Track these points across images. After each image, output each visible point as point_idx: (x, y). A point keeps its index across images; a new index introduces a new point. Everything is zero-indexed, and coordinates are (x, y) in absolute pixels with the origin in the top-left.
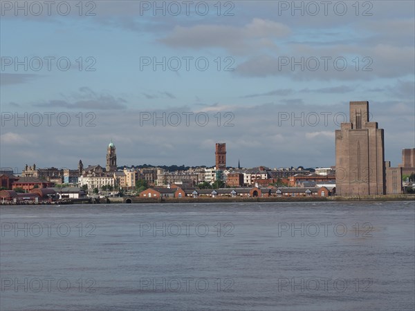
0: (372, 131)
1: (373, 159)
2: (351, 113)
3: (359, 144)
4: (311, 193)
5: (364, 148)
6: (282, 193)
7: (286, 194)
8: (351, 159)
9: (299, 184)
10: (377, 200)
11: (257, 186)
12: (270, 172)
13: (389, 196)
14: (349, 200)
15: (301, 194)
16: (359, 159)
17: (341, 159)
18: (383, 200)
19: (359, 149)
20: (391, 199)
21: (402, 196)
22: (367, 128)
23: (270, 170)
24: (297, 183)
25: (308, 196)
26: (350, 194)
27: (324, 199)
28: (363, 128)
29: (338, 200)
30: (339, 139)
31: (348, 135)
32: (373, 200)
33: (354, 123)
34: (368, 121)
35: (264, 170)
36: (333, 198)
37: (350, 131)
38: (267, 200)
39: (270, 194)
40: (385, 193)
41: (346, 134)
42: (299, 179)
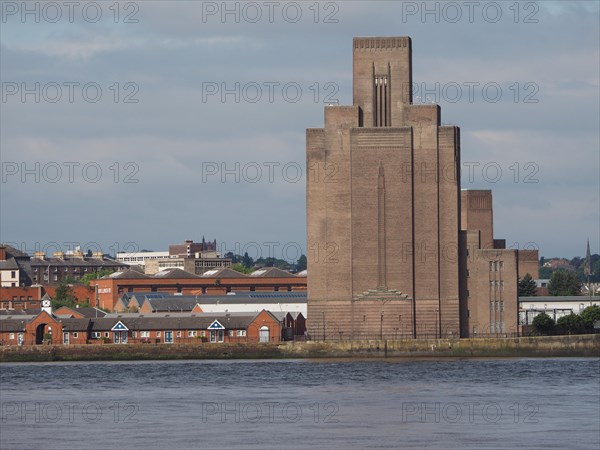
0: (425, 135)
1: (427, 222)
2: (358, 74)
3: (381, 173)
4: (227, 331)
5: (397, 188)
6: (130, 333)
7: (145, 335)
8: (357, 223)
9: (134, 302)
10: (443, 353)
11: (49, 310)
12: (27, 266)
13: (480, 342)
14: (350, 354)
15: (192, 335)
16: (382, 223)
17: (325, 225)
18: (462, 355)
19: (382, 190)
20: (485, 353)
21: (523, 342)
22: (410, 124)
23: (27, 258)
24: (126, 299)
25: (217, 342)
26: (354, 335)
27: (270, 352)
28: (395, 123)
29: (315, 353)
30: (319, 157)
31: (347, 146)
32: (427, 355)
33: (368, 108)
34: (411, 101)
35: (8, 256)
36: (299, 346)
37: (353, 131)
38: (85, 355)
39: (90, 337)
40: (464, 332)
41: (341, 143)
42: (130, 288)
